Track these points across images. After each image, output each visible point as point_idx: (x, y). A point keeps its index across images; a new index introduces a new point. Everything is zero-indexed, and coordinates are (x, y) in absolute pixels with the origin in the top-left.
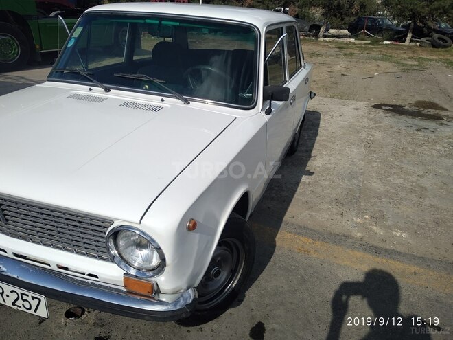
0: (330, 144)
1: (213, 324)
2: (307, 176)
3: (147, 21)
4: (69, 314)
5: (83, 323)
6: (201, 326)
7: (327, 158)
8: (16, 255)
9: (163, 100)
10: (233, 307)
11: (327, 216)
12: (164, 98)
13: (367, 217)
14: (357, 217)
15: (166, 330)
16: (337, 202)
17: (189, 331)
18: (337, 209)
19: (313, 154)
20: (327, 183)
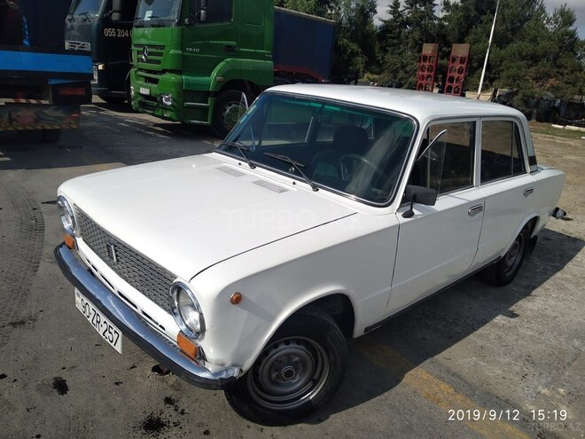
0: (571, 287)
1: (277, 430)
2: (505, 317)
3: (312, 104)
4: (155, 369)
5: (163, 381)
6: (264, 427)
7: (552, 302)
8: (120, 294)
9: (294, 183)
10: (308, 423)
11: (499, 372)
12: (296, 181)
13: (562, 391)
14: (547, 386)
15: (229, 416)
16: (529, 359)
17: (249, 427)
18: (521, 368)
19: (534, 293)
20: (530, 333)
